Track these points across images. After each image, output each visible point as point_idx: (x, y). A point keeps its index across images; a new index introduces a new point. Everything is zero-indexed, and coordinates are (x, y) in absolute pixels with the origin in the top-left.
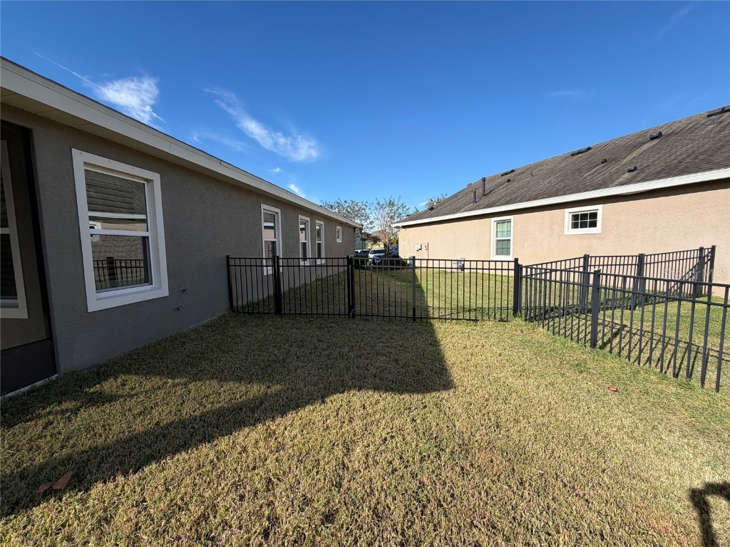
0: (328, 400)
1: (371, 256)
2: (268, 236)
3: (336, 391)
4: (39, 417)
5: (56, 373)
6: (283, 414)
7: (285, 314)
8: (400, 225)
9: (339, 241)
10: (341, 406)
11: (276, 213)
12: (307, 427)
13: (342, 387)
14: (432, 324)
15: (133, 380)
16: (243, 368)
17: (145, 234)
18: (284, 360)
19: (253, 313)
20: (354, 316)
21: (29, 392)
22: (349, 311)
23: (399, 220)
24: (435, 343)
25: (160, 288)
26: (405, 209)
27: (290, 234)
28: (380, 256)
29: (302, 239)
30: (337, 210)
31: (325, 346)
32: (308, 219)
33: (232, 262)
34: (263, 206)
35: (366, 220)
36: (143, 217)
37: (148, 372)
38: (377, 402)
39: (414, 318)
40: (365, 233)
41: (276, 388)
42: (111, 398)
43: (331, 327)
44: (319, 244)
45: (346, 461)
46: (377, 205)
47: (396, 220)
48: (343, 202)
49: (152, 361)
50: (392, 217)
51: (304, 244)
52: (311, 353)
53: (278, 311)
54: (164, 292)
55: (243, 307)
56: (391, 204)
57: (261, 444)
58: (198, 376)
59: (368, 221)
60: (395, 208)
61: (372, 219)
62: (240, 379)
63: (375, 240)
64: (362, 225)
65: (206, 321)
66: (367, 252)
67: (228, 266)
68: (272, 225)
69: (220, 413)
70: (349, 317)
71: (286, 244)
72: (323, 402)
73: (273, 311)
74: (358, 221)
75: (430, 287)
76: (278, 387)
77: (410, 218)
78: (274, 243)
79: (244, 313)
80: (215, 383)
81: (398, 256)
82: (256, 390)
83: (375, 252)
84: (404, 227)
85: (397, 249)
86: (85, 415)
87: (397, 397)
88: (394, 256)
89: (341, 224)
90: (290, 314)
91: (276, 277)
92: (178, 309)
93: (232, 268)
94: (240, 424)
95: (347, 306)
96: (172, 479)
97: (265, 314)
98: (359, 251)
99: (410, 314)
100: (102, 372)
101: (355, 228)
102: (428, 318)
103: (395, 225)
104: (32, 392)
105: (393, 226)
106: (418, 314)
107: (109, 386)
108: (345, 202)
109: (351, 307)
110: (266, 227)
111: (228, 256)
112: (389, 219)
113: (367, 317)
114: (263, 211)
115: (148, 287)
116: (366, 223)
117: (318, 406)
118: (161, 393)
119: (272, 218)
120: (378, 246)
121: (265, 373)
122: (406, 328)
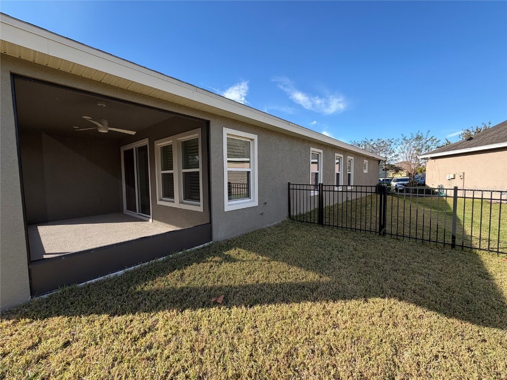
0: (371, 300)
1: (393, 184)
2: (314, 169)
3: (376, 295)
4: (207, 261)
5: (211, 241)
6: (334, 300)
7: (325, 225)
8: (429, 156)
9: (365, 171)
10: (384, 309)
11: (320, 153)
12: (355, 316)
13: (383, 294)
14: (477, 255)
15: (243, 252)
16: (301, 259)
17: (249, 170)
18: (329, 259)
19: (303, 221)
20: (384, 234)
21: (203, 248)
22: (380, 230)
23: (427, 152)
24: (486, 276)
25: (254, 201)
26: (435, 142)
27: (329, 167)
28: (403, 184)
29: (337, 171)
30: (363, 147)
31: (361, 255)
32: (342, 156)
33: (291, 187)
34: (312, 149)
35: (390, 153)
36: (248, 160)
37: (250, 249)
38: (421, 317)
39: (453, 245)
40: (389, 165)
41: (326, 279)
42: (235, 260)
43: (364, 241)
44: (349, 174)
45: (396, 360)
46: (403, 140)
47: (423, 152)
48: (369, 140)
49: (250, 243)
50: (419, 150)
51: (338, 174)
52: (349, 258)
53: (321, 222)
54: (256, 204)
55: (297, 216)
56: (419, 138)
57: (321, 317)
58: (275, 258)
59: (393, 155)
60: (423, 141)
61: (396, 153)
62: (300, 266)
63: (397, 170)
64: (386, 158)
65: (275, 223)
66: (389, 181)
67: (289, 189)
68: (316, 161)
69: (292, 286)
70: (380, 234)
71: (325, 174)
72: (366, 301)
73: (316, 222)
74: (382, 155)
75: (468, 216)
76: (328, 279)
77: (441, 149)
78: (317, 174)
79: (297, 220)
80: (285, 265)
81: (424, 185)
82: (312, 277)
83: (398, 180)
84: (433, 158)
85: (424, 177)
86: (225, 266)
87: (445, 319)
88: (419, 185)
89: (368, 158)
90: (329, 225)
91: (321, 198)
92: (262, 214)
93: (291, 191)
94: (306, 298)
95: (378, 226)
96: (270, 320)
97: (311, 223)
98: (381, 179)
99: (450, 241)
100: (229, 244)
101: (379, 161)
102: (472, 248)
103: (423, 157)
104: (204, 248)
105: (420, 157)
106: (458, 242)
107: (232, 252)
108: (371, 140)
109: (382, 226)
110: (313, 163)
111: (289, 183)
112: (415, 152)
113: (397, 237)
114: (311, 152)
115: (247, 200)
116: (391, 156)
117: (362, 302)
118: (257, 264)
119: (317, 156)
120: (400, 176)
121: (317, 265)
122: (444, 253)
